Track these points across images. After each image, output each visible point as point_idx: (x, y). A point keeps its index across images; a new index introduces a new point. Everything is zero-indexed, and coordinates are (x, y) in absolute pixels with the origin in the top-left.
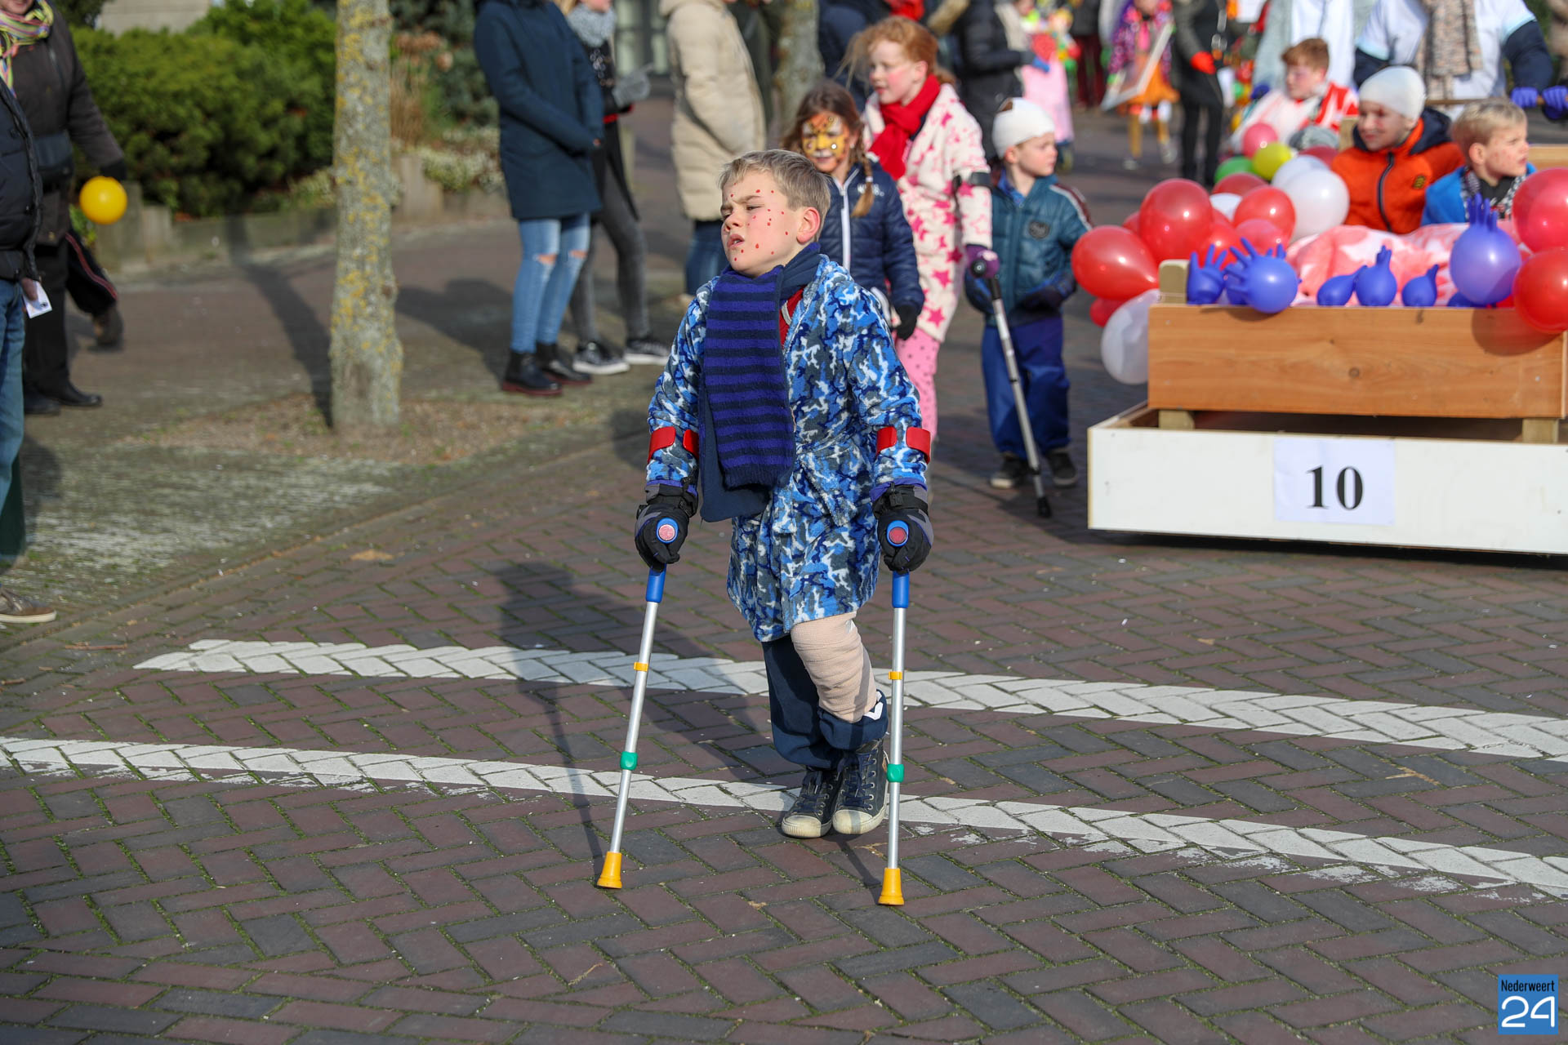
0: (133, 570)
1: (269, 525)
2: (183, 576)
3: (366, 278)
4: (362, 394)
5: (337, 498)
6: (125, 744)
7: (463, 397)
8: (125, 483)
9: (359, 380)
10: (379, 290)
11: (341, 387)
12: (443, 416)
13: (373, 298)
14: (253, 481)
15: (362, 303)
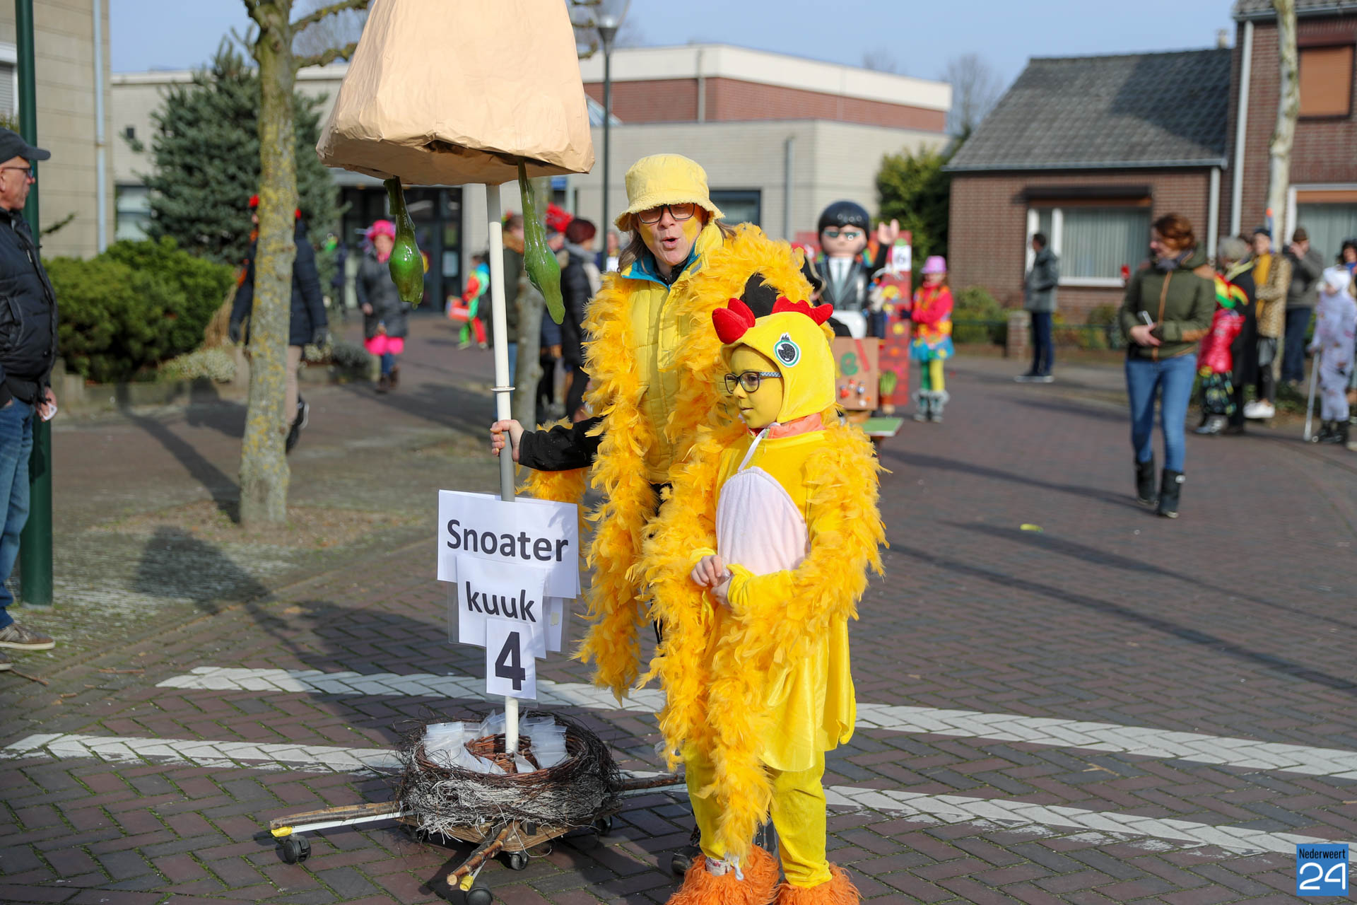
0: (133, 617)
1: (219, 588)
2: (170, 622)
3: (268, 421)
4: (262, 500)
5: (261, 570)
6: (174, 741)
7: (323, 505)
8: (104, 558)
9: (261, 491)
10: (277, 430)
11: (247, 496)
12: (311, 517)
13: (272, 435)
14: (196, 558)
15: (265, 438)
